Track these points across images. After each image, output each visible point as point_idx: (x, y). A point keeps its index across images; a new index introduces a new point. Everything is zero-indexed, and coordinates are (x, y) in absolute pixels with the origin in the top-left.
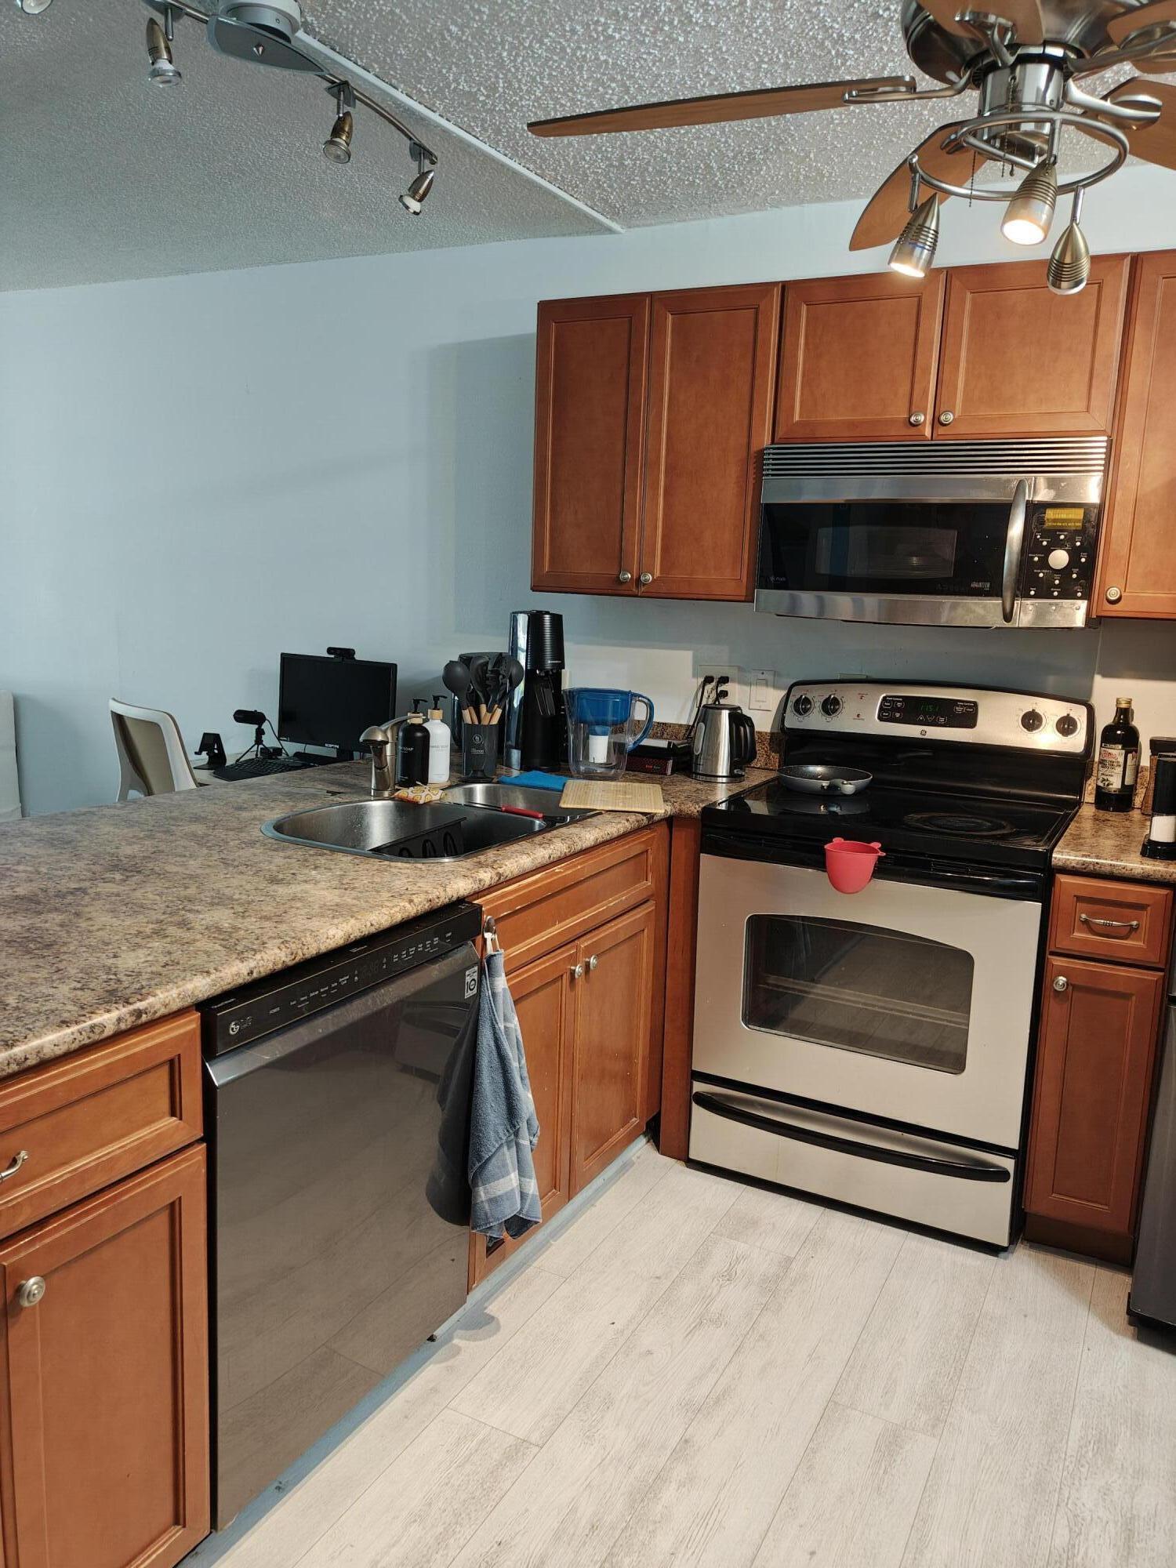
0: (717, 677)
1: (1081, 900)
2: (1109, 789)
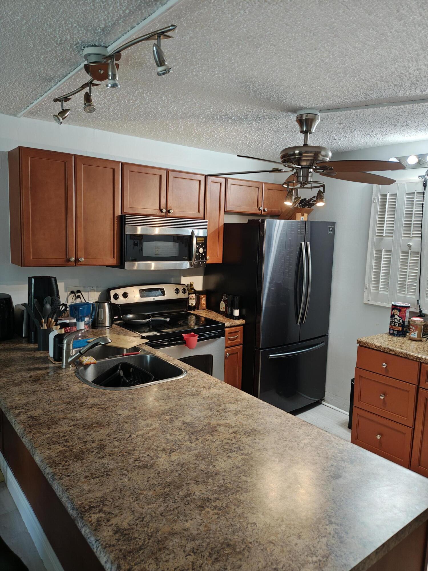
0: (75, 291)
1: (229, 333)
2: (193, 306)
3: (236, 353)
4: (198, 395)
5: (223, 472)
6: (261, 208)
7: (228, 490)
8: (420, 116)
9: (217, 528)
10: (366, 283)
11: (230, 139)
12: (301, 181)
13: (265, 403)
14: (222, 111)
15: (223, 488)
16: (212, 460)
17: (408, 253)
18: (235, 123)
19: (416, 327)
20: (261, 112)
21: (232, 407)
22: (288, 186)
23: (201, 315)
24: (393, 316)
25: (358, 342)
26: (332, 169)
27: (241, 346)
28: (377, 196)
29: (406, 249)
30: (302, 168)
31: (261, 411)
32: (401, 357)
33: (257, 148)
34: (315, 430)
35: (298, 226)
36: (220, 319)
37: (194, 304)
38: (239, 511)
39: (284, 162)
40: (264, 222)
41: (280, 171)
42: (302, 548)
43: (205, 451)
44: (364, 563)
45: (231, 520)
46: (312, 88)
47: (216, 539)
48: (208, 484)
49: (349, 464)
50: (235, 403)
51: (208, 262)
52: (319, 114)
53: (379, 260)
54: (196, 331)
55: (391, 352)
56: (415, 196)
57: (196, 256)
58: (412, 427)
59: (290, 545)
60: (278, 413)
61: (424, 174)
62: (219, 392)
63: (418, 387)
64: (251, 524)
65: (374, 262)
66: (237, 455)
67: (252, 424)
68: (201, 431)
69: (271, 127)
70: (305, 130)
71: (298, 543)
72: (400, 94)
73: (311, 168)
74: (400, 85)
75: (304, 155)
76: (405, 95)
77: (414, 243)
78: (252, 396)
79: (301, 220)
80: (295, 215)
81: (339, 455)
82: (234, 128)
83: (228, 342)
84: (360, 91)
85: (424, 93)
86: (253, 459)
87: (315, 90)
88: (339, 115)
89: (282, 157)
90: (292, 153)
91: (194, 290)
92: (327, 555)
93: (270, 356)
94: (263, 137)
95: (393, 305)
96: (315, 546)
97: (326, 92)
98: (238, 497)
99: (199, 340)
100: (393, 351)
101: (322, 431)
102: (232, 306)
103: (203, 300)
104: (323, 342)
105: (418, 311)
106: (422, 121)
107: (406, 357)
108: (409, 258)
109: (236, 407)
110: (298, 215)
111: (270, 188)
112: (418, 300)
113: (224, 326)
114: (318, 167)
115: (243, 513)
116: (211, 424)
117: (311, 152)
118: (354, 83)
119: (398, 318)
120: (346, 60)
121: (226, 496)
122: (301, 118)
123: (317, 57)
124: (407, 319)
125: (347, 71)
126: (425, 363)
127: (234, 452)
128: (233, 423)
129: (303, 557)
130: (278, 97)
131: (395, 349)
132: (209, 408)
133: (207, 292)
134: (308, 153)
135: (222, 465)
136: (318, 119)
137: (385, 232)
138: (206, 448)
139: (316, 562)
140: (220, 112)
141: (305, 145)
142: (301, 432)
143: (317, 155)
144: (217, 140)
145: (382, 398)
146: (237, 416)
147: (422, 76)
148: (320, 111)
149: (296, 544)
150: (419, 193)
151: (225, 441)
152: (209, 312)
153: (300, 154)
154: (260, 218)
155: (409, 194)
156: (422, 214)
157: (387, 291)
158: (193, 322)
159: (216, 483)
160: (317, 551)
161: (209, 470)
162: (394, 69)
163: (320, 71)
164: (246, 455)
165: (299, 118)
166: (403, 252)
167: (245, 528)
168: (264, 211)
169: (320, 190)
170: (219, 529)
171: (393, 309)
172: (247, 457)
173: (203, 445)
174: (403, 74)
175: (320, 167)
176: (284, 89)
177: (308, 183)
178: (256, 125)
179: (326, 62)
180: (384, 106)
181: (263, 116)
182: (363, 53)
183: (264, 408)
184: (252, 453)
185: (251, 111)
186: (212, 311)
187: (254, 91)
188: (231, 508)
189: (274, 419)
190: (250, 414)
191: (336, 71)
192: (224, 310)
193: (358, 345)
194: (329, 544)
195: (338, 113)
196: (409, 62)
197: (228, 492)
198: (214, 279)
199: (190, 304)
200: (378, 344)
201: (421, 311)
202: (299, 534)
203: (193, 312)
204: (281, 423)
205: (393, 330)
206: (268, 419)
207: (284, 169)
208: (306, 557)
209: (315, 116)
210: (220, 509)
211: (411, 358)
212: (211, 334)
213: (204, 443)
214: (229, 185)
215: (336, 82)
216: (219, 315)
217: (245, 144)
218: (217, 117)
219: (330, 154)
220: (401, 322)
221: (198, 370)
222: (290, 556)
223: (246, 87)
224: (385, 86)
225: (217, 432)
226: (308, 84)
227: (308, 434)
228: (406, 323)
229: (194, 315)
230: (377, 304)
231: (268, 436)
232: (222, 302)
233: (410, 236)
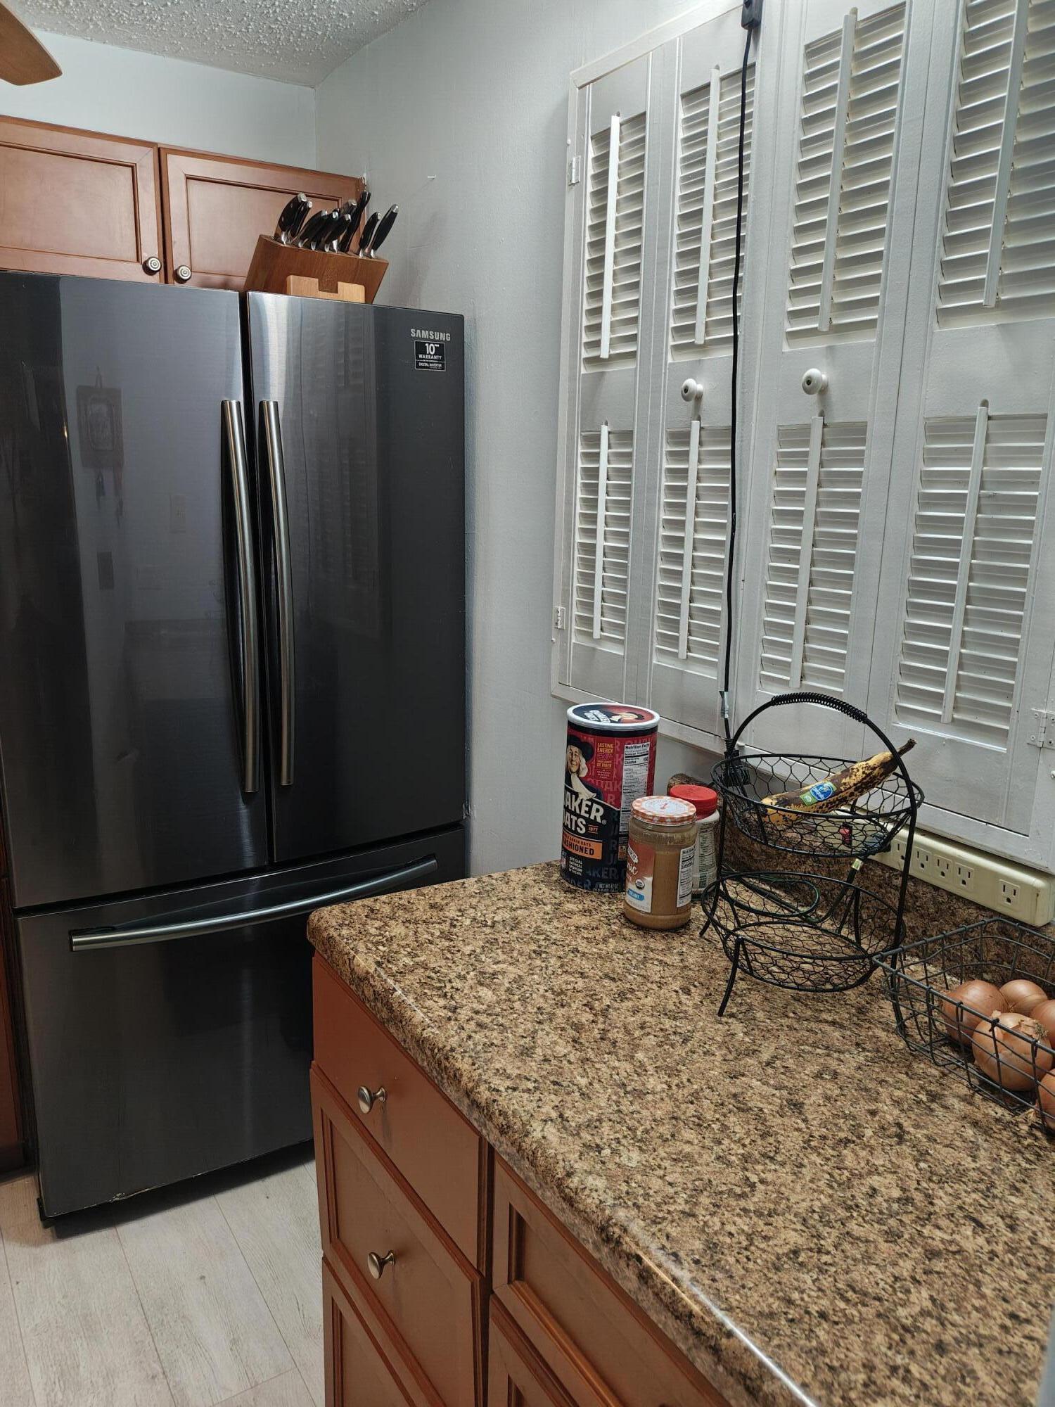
6: (154, 263)
17: (687, 437)
24: (568, 778)
28: (579, 149)
29: (682, 415)
53: (592, 483)
56: (714, 101)
65: (578, 494)
77: (709, 378)
108: (694, 466)
110: (301, 286)
112: (722, 694)
119: (583, 793)
124: (629, 800)
137: (606, 336)
150: (728, 81)
155: (687, 97)
157: (621, 642)
166: (671, 437)
205: (572, 856)
220: (597, 814)
228: (626, 823)
233: (691, 346)
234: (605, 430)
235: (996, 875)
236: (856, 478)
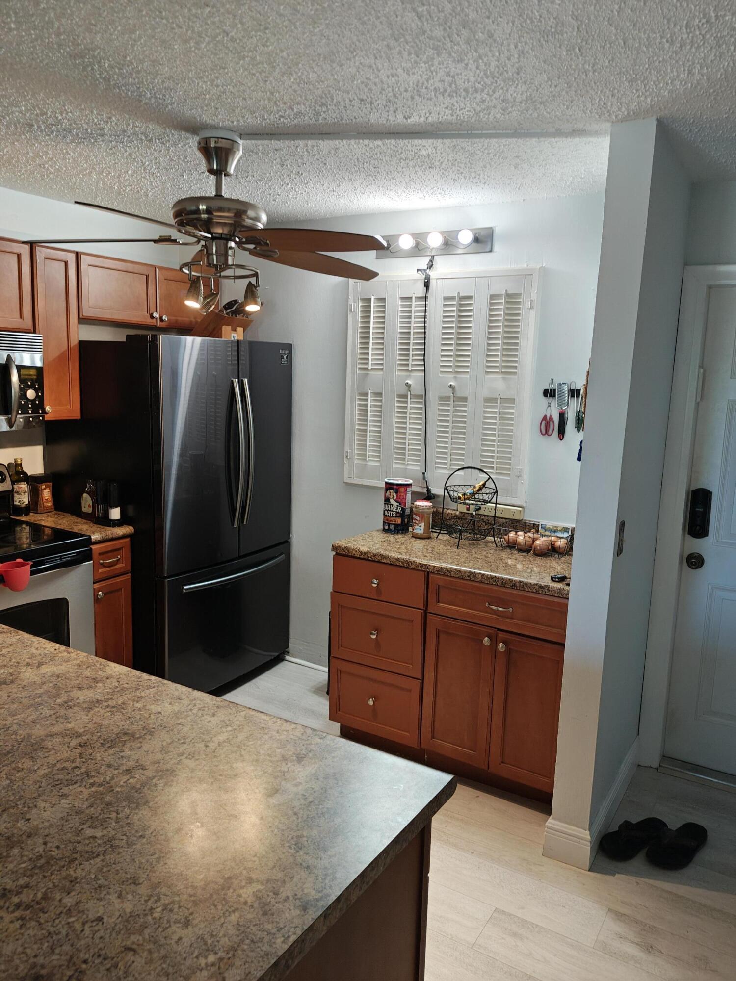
1: (100, 554)
2: (23, 506)
3: (119, 590)
4: (12, 682)
5: (45, 829)
6: (156, 315)
7: (52, 862)
8: (411, 163)
9: (16, 949)
10: (347, 449)
11: (78, 175)
12: (215, 263)
13: (153, 678)
14: (46, 114)
15: (42, 861)
16: (26, 809)
17: (406, 396)
18: (80, 143)
19: (422, 515)
20: (129, 124)
21: (82, 696)
22: (190, 270)
23: (43, 523)
24: (387, 500)
25: (334, 548)
26: (268, 244)
27: (129, 576)
28: (355, 301)
29: (403, 390)
30: (213, 238)
31: (143, 694)
32: (400, 566)
33: (138, 199)
34: (242, 713)
35: (228, 351)
36: (82, 527)
37: (27, 502)
38: (70, 900)
39: (181, 224)
40: (157, 340)
41: (174, 241)
42: (189, 943)
43: (10, 793)
44: (303, 941)
45: (50, 924)
46: (217, 86)
47: (10, 971)
48: (10, 859)
49: (294, 765)
50: (91, 687)
51: (47, 417)
52: (241, 142)
53: (364, 409)
54: (27, 556)
55: (384, 561)
56: (414, 303)
57: (20, 406)
58: (419, 677)
59: (167, 944)
60: (176, 693)
61: (426, 267)
62: (61, 669)
63: (426, 612)
64: (92, 922)
65: (357, 412)
66: (80, 789)
67: (121, 724)
68: (9, 753)
69: (156, 159)
70: (215, 167)
71: (182, 936)
72: (373, 118)
73: (231, 240)
74: (369, 100)
75: (215, 214)
76: (380, 121)
77: (414, 380)
78: (129, 669)
79: (232, 339)
80: (221, 329)
81: (279, 751)
82: (80, 155)
83: (100, 571)
84: (304, 104)
85: (409, 121)
86: (113, 790)
87: (223, 93)
88: (277, 147)
89: (177, 215)
90: (194, 208)
91: (25, 474)
92: (236, 946)
93: (185, 587)
94: (144, 177)
95: (386, 483)
96: (214, 934)
97: (245, 99)
98: (72, 873)
99: (33, 573)
100: (387, 557)
101: (253, 713)
102: (104, 501)
103: (46, 494)
104: (282, 554)
105: (425, 491)
106: (415, 173)
107: (406, 566)
108: (409, 405)
109: (91, 695)
110: (226, 329)
111: (172, 278)
112: (424, 473)
113: (88, 542)
114: (244, 240)
115: (78, 903)
116: (34, 737)
117: (229, 210)
118: (291, 87)
119: (395, 504)
120: (268, 39)
121: (45, 877)
122: (206, 144)
123: (214, 23)
124: (408, 505)
125: (275, 61)
126: (433, 573)
127: (76, 783)
128: (82, 726)
129: (188, 962)
130: (156, 98)
131: (390, 555)
132: (32, 705)
133: (51, 477)
134: (223, 212)
135: (46, 815)
136: (238, 150)
137: (370, 363)
138: (15, 787)
139: (213, 965)
140: (42, 114)
141: (219, 196)
142: (215, 720)
143: (241, 216)
144: (51, 176)
145: (374, 637)
146: (92, 712)
147: (402, 90)
148: (241, 136)
149: (180, 939)
150: (419, 298)
151: (59, 766)
152: (59, 515)
153: (208, 211)
154: (150, 333)
155: (403, 299)
156: (425, 332)
157: (379, 461)
158: (27, 538)
159: (26, 853)
160: (218, 941)
161: (15, 831)
162: (355, 69)
163: (226, 53)
164: (100, 785)
165: (203, 145)
166: (400, 396)
167: (79, 932)
168: (161, 320)
169: (250, 282)
170: (20, 949)
171: (387, 490)
172: (101, 789)
173: (8, 782)
174: (370, 80)
175: (246, 238)
176: (163, 82)
177: (226, 266)
178: (126, 151)
179: (232, 37)
180: (350, 139)
181: (135, 134)
182: (296, 28)
183: (149, 687)
184: (112, 778)
185: (107, 122)
186: (65, 514)
187: (104, 79)
188: (54, 899)
189: (167, 705)
190: (120, 703)
191: (254, 59)
192: (90, 510)
193: (334, 553)
194: (241, 924)
195: (274, 143)
196: (376, 58)
197: (52, 866)
198: (67, 452)
199: (17, 503)
200: (364, 549)
201: (429, 490)
202: (186, 918)
203: (23, 519)
204: (178, 711)
205: (389, 524)
206: (154, 708)
207: (181, 238)
208: (195, 960)
209: (232, 145)
210: (28, 907)
211: (414, 567)
212: (61, 559)
213: (13, 778)
214: (84, 267)
215: (258, 80)
216: (80, 520)
217: (112, 188)
218: (39, 127)
219: (264, 218)
220: (399, 510)
221: (20, 632)
222: (164, 966)
223: (85, 69)
224: (345, 101)
225: (44, 750)
226: (207, 77)
227: (228, 723)
228: (408, 511)
229: (27, 523)
230: (364, 483)
231: (150, 739)
232: (85, 495)
233: (408, 370)
234: (370, 392)
235: (510, 509)
236: (465, 411)
